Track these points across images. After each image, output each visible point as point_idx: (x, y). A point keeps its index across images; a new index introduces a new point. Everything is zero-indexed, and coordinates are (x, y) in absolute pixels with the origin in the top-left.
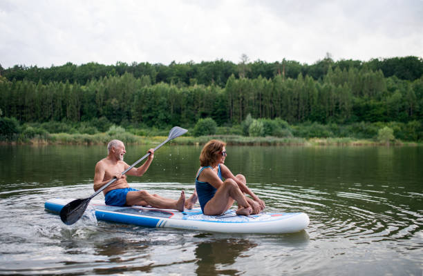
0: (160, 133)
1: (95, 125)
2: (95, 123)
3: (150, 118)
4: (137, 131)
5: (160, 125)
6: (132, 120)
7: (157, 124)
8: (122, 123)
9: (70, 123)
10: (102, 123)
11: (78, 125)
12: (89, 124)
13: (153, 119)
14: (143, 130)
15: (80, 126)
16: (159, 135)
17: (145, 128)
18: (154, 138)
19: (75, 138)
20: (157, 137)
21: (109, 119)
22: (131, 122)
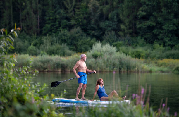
0: (168, 52)
1: (65, 41)
2: (64, 38)
3: (150, 28)
4: (131, 49)
5: (167, 40)
6: (120, 33)
7: (162, 39)
8: (107, 37)
9: (24, 38)
10: (74, 38)
11: (37, 41)
12: (55, 38)
13: (155, 31)
14: (140, 49)
15: (42, 43)
16: (168, 57)
17: (142, 45)
18: (160, 62)
19: (43, 62)
20: (166, 61)
21: (85, 30)
22: (118, 36)
